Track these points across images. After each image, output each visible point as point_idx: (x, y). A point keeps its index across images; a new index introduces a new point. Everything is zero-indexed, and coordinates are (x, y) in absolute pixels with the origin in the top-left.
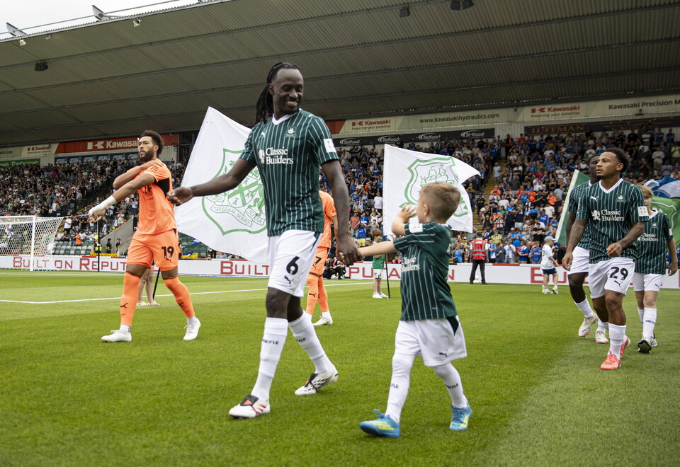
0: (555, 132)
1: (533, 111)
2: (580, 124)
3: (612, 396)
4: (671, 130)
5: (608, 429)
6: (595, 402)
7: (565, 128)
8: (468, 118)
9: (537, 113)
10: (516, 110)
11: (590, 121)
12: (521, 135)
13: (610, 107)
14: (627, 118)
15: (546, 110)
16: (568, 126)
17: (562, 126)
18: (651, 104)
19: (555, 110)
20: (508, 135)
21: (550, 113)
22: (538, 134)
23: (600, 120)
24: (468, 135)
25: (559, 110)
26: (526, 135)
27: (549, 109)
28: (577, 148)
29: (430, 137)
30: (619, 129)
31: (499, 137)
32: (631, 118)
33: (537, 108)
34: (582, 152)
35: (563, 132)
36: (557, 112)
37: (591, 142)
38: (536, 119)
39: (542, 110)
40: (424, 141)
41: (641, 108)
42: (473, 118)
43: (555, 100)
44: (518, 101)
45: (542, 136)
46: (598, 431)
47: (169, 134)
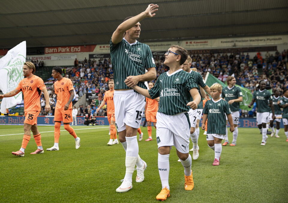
0: (197, 53)
1: (187, 43)
2: (208, 50)
3: (219, 180)
4: (248, 54)
5: (216, 196)
6: (212, 183)
7: (201, 52)
8: (156, 45)
9: (189, 44)
10: (179, 42)
11: (212, 48)
13: (222, 42)
14: (229, 48)
15: (193, 43)
16: (203, 51)
17: (200, 51)
18: (240, 41)
19: (197, 43)
21: (195, 44)
23: (217, 48)
24: (156, 54)
25: (199, 43)
27: (194, 42)
28: (206, 61)
30: (226, 52)
32: (231, 47)
33: (189, 41)
34: (209, 64)
35: (201, 53)
36: (198, 44)
37: (213, 59)
38: (188, 47)
39: (191, 43)
41: (235, 43)
42: (159, 45)
43: (197, 38)
44: (180, 38)
45: (191, 55)
46: (212, 197)
47: (2, 49)
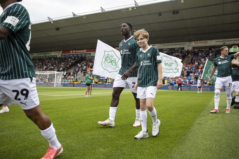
0: (201, 48)
1: (195, 43)
2: (208, 46)
3: (219, 121)
5: (218, 130)
6: (214, 123)
7: (204, 48)
8: (177, 44)
9: (196, 43)
10: (190, 42)
11: (210, 45)
12: (192, 49)
13: (216, 42)
14: (221, 45)
15: (198, 42)
16: (205, 47)
17: (203, 47)
18: (227, 41)
19: (201, 42)
20: (188, 49)
21: (200, 43)
22: (196, 49)
23: (213, 45)
24: (177, 49)
25: (202, 42)
26: (193, 49)
27: (199, 42)
28: (207, 53)
29: (166, 50)
30: (218, 48)
31: (186, 50)
32: (222, 45)
33: (196, 42)
34: (208, 54)
35: (203, 48)
36: (201, 43)
37: (211, 51)
38: (196, 45)
39: (197, 42)
40: (165, 51)
41: (224, 42)
42: (178, 44)
43: (201, 40)
44: (191, 40)
45: (197, 50)
46: (215, 130)
47: (93, 48)
